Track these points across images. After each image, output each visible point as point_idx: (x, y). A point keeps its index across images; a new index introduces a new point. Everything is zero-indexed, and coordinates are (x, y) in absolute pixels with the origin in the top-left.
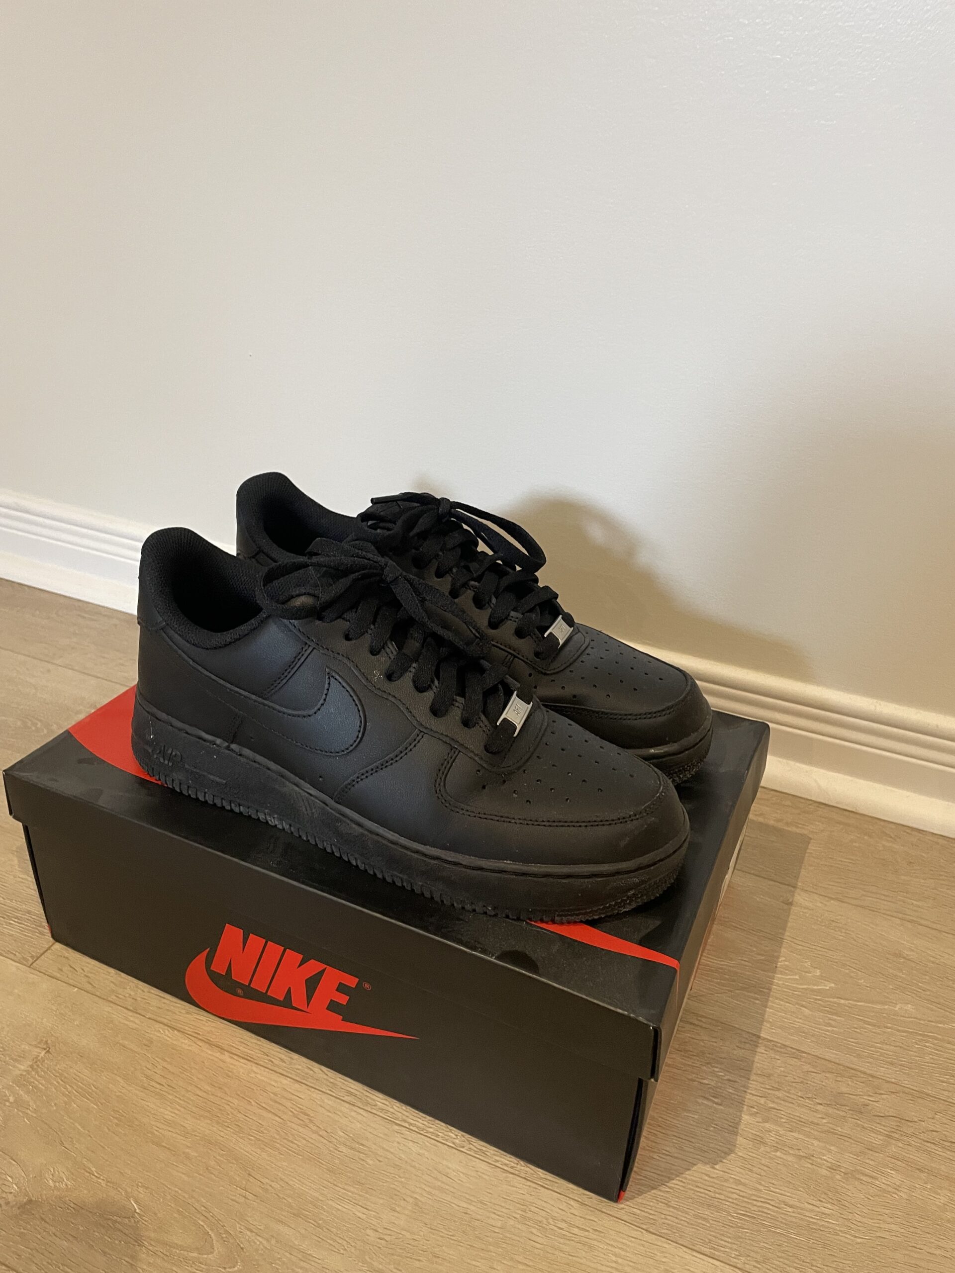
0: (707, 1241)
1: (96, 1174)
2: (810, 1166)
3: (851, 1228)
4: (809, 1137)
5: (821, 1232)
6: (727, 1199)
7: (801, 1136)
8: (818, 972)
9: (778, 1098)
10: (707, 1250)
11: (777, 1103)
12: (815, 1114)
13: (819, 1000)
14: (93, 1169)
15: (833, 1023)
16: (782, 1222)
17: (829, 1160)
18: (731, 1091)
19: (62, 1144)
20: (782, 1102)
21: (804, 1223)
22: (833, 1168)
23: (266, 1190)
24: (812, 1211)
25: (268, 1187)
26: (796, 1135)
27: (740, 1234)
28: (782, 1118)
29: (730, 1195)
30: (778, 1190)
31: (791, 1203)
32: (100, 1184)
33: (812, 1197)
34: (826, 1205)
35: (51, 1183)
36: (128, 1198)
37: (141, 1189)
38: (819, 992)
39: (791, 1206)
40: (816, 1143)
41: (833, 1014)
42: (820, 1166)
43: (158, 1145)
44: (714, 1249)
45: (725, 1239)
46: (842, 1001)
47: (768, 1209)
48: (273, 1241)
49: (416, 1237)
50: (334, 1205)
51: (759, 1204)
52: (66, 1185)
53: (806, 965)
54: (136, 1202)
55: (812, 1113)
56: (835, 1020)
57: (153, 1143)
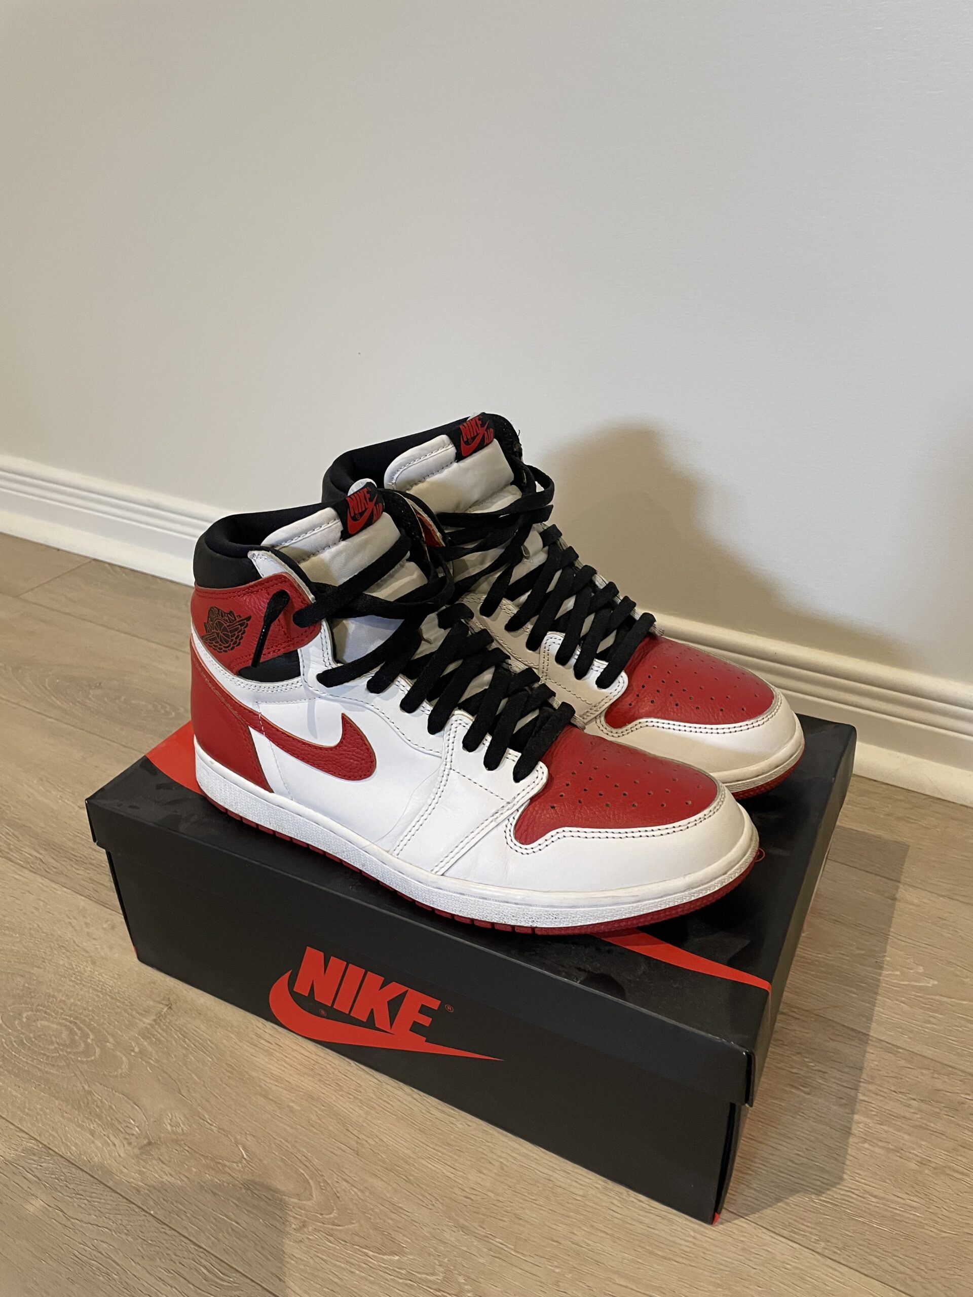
0: (787, 1223)
1: (209, 1121)
2: (898, 1159)
3: (937, 1221)
4: (899, 1130)
5: (904, 1223)
6: (810, 1185)
7: (891, 1130)
8: (921, 969)
9: (870, 1091)
10: (785, 1233)
11: (868, 1096)
12: (907, 1108)
13: (920, 997)
14: (207, 1116)
15: (932, 1020)
16: (865, 1212)
17: (919, 1154)
18: (820, 1081)
19: (180, 1092)
20: (874, 1096)
21: (888, 1214)
22: (922, 1163)
23: (363, 1146)
24: (897, 1203)
25: (364, 1142)
26: (885, 1128)
27: (821, 1220)
28: (872, 1111)
29: (814, 1182)
30: (863, 1181)
31: (876, 1192)
32: (212, 1130)
33: (899, 1190)
34: (912, 1198)
35: (169, 1128)
36: (237, 1144)
37: (249, 1138)
38: (920, 989)
39: (875, 1197)
40: (906, 1137)
41: (934, 1011)
42: (909, 1159)
43: (265, 1097)
44: (792, 1232)
45: (805, 1223)
46: (945, 999)
47: (852, 1198)
48: (367, 1193)
49: (501, 1199)
50: (424, 1162)
51: (842, 1192)
52: (182, 1130)
53: (908, 961)
54: (244, 1148)
55: (904, 1107)
56: (934, 1017)
57: (261, 1095)
